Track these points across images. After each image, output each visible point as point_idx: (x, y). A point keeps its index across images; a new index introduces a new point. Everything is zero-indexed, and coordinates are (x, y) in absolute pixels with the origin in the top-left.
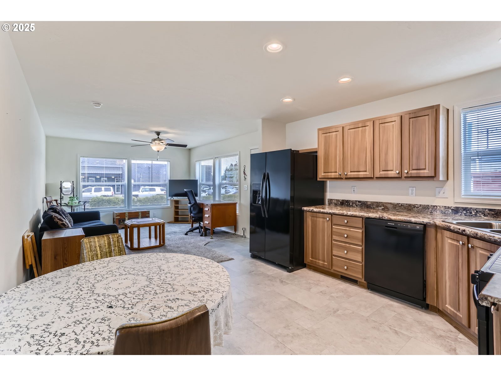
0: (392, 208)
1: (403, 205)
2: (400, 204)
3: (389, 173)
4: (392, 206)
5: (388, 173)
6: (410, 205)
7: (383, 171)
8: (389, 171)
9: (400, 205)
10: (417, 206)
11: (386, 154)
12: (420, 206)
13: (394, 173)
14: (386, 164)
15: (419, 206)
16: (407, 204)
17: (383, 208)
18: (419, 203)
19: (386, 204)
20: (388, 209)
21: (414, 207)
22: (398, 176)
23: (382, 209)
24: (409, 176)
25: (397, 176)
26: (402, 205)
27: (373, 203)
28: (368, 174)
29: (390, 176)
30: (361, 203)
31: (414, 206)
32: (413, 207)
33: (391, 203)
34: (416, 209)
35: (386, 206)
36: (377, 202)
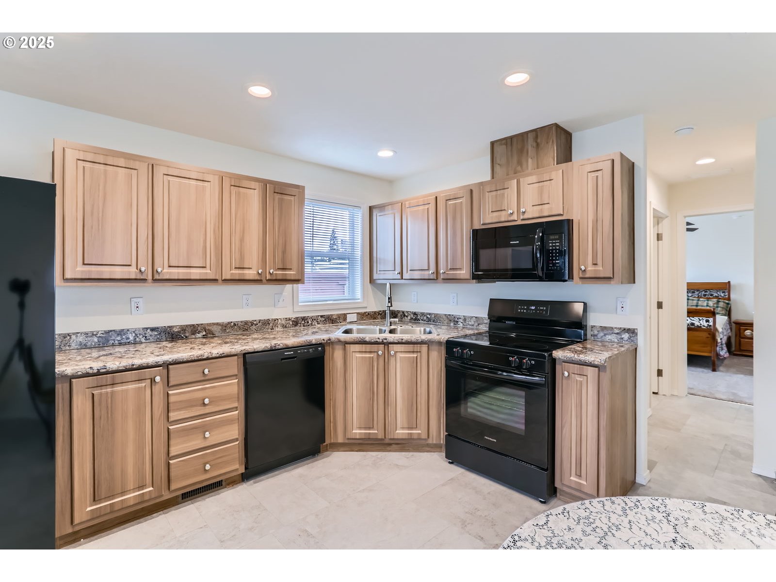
0: (219, 332)
1: (237, 324)
2: (231, 322)
3: (246, 273)
4: (220, 327)
5: (244, 272)
6: (246, 323)
7: (235, 268)
8: (245, 270)
9: (232, 324)
10: (255, 322)
11: (242, 240)
12: (260, 322)
13: (253, 272)
14: (242, 257)
15: (258, 322)
16: (242, 322)
17: (204, 333)
18: (258, 318)
19: (210, 326)
20: (213, 334)
21: (252, 325)
22: (259, 278)
23: (203, 336)
24: (274, 278)
25: (257, 278)
26: (235, 325)
27: (184, 329)
28: (208, 273)
29: (247, 278)
30: (157, 331)
31: (252, 323)
32: (250, 324)
33: (217, 324)
34: (254, 327)
35: (209, 330)
36: (193, 325)
